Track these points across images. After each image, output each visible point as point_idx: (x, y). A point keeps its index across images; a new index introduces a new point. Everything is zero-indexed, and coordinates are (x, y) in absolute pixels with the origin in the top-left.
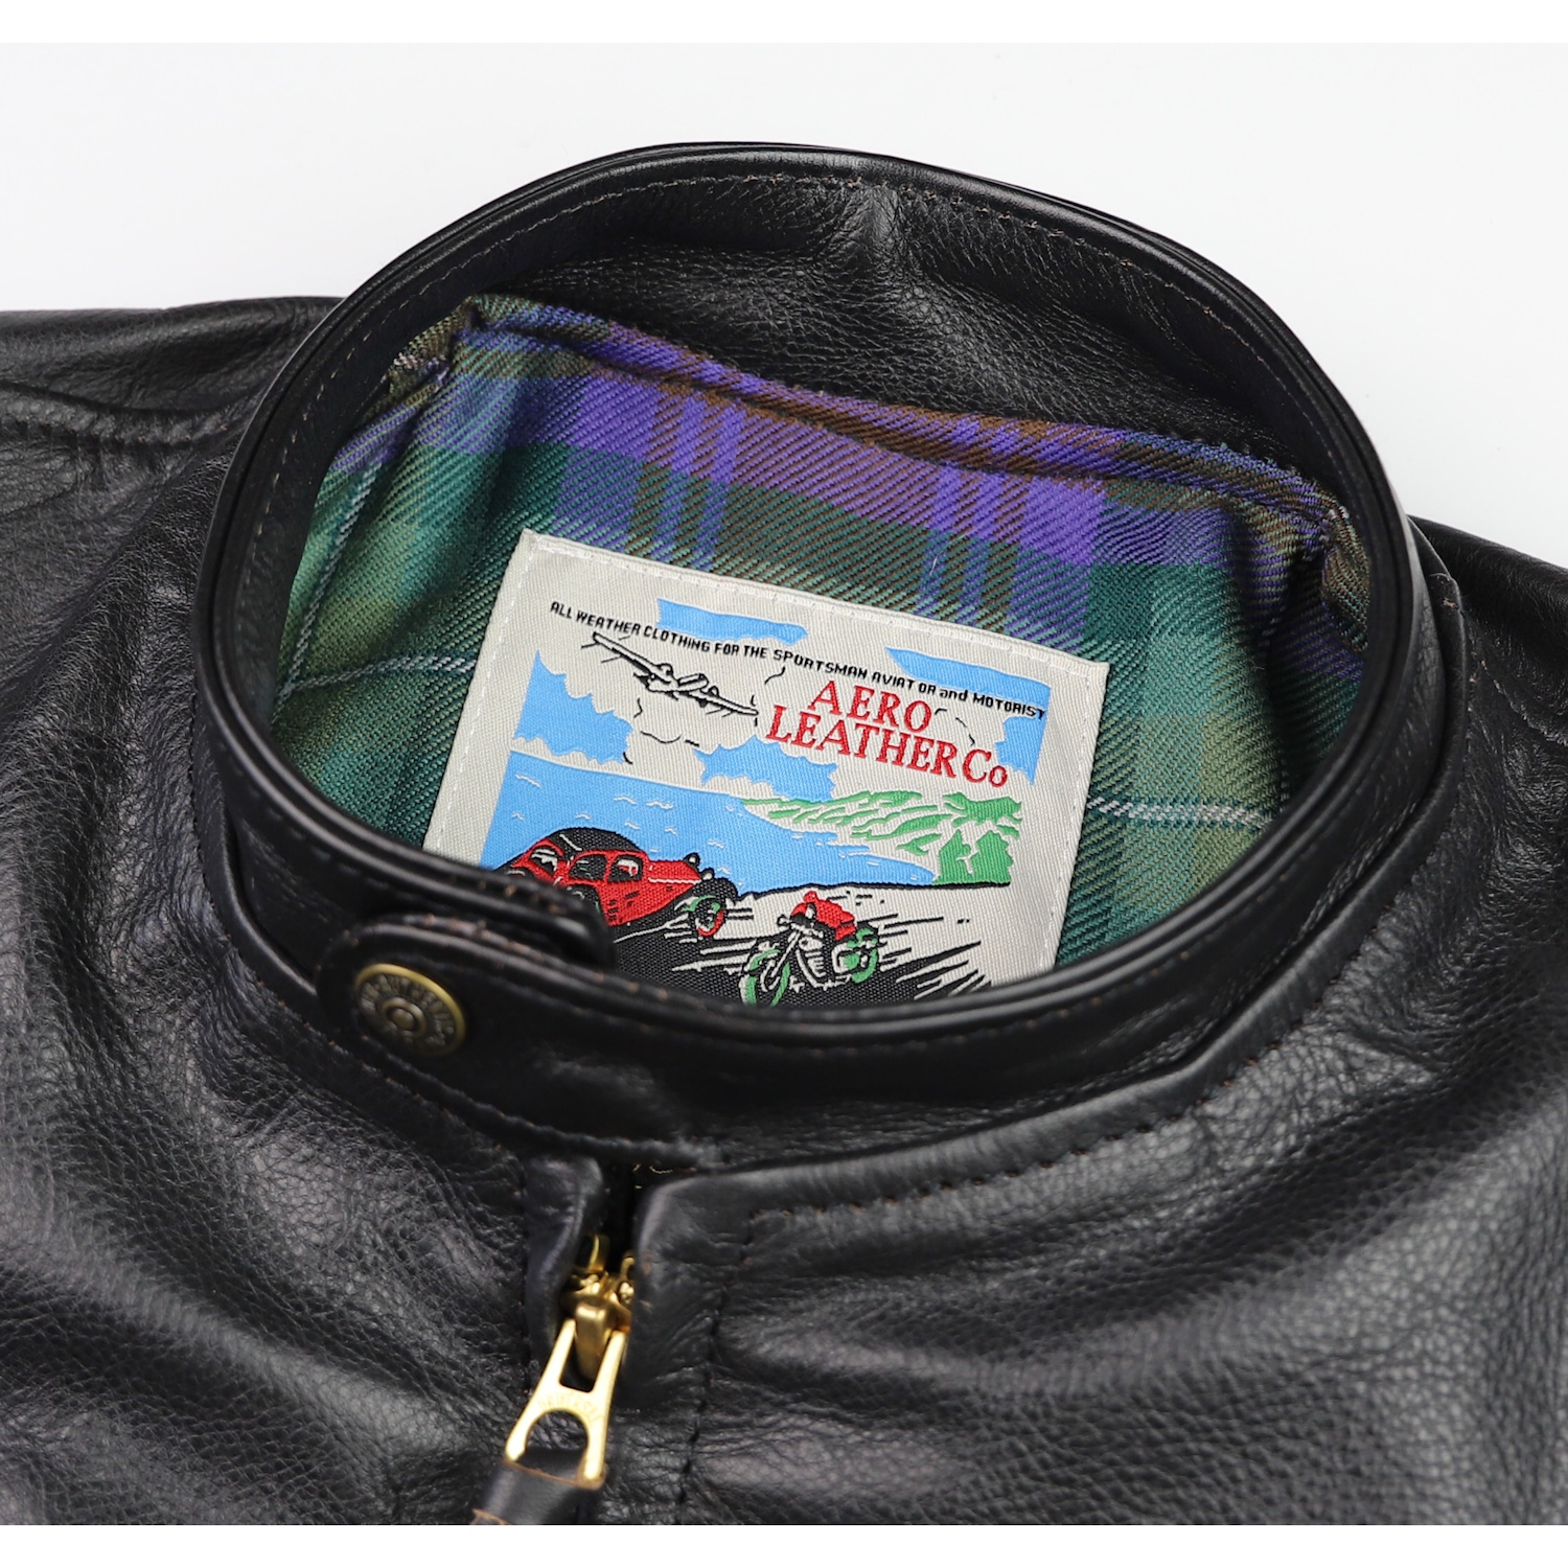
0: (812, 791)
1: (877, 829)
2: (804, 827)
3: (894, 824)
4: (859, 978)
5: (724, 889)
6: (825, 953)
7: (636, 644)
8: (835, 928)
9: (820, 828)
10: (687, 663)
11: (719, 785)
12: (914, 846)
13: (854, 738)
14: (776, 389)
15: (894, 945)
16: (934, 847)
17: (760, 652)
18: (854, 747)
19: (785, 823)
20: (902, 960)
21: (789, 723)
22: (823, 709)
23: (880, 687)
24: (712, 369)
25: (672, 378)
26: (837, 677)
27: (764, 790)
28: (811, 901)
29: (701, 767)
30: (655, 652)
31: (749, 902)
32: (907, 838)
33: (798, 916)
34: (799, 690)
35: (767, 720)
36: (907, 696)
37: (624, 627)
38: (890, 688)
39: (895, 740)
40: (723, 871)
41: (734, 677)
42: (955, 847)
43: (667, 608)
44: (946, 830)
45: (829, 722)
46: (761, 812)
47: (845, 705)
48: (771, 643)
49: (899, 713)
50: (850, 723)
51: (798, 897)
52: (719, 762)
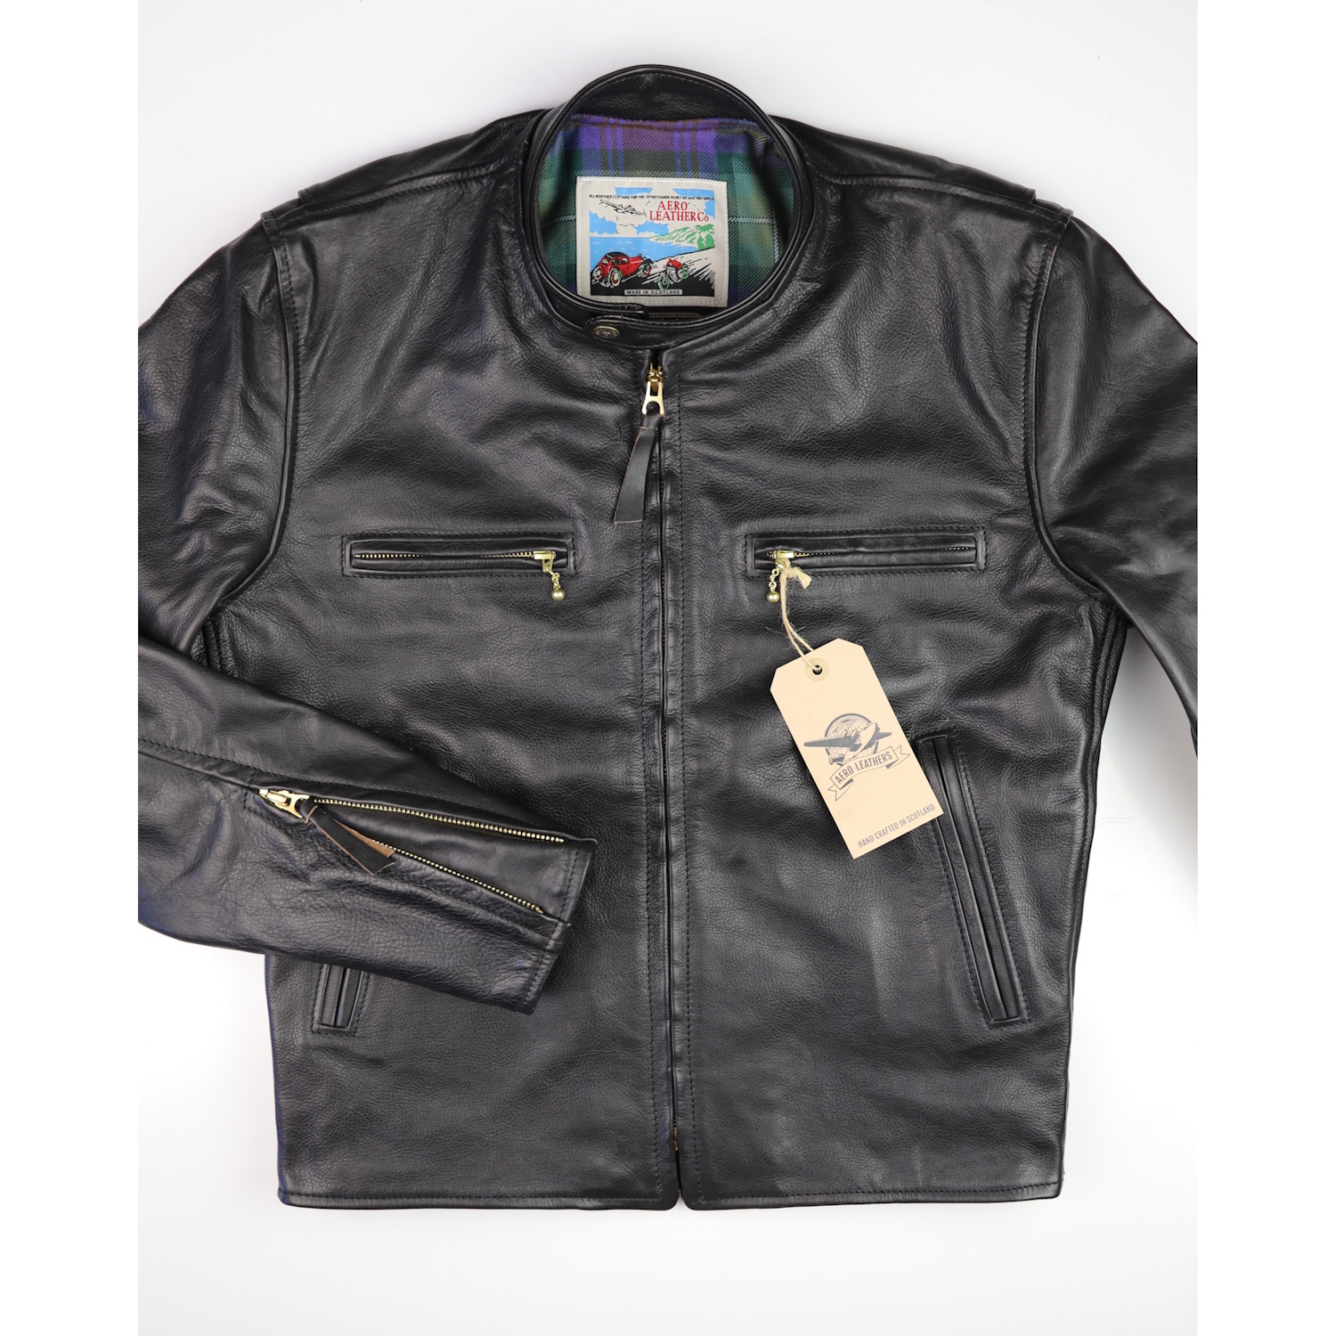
0: (663, 231)
1: (681, 239)
2: (664, 242)
3: (685, 237)
4: (686, 278)
5: (649, 261)
6: (677, 273)
7: (612, 201)
8: (678, 266)
9: (668, 241)
10: (625, 203)
11: (641, 235)
12: (691, 242)
13: (670, 215)
14: (629, 122)
15: (691, 268)
16: (695, 241)
17: (642, 197)
18: (671, 218)
19: (659, 242)
20: (695, 271)
21: (654, 215)
22: (661, 209)
23: (674, 200)
24: (612, 120)
25: (602, 124)
26: (662, 200)
27: (652, 234)
28: (670, 261)
29: (636, 231)
30: (617, 202)
31: (656, 263)
32: (689, 240)
33: (668, 265)
34: (654, 205)
35: (649, 215)
36: (680, 201)
37: (607, 197)
38: (676, 200)
39: (680, 214)
40: (648, 257)
41: (638, 204)
42: (700, 240)
43: (617, 189)
44: (697, 236)
45: (664, 212)
46: (653, 240)
47: (666, 207)
48: (645, 194)
49: (679, 206)
50: (669, 212)
51: (667, 260)
52: (640, 229)
